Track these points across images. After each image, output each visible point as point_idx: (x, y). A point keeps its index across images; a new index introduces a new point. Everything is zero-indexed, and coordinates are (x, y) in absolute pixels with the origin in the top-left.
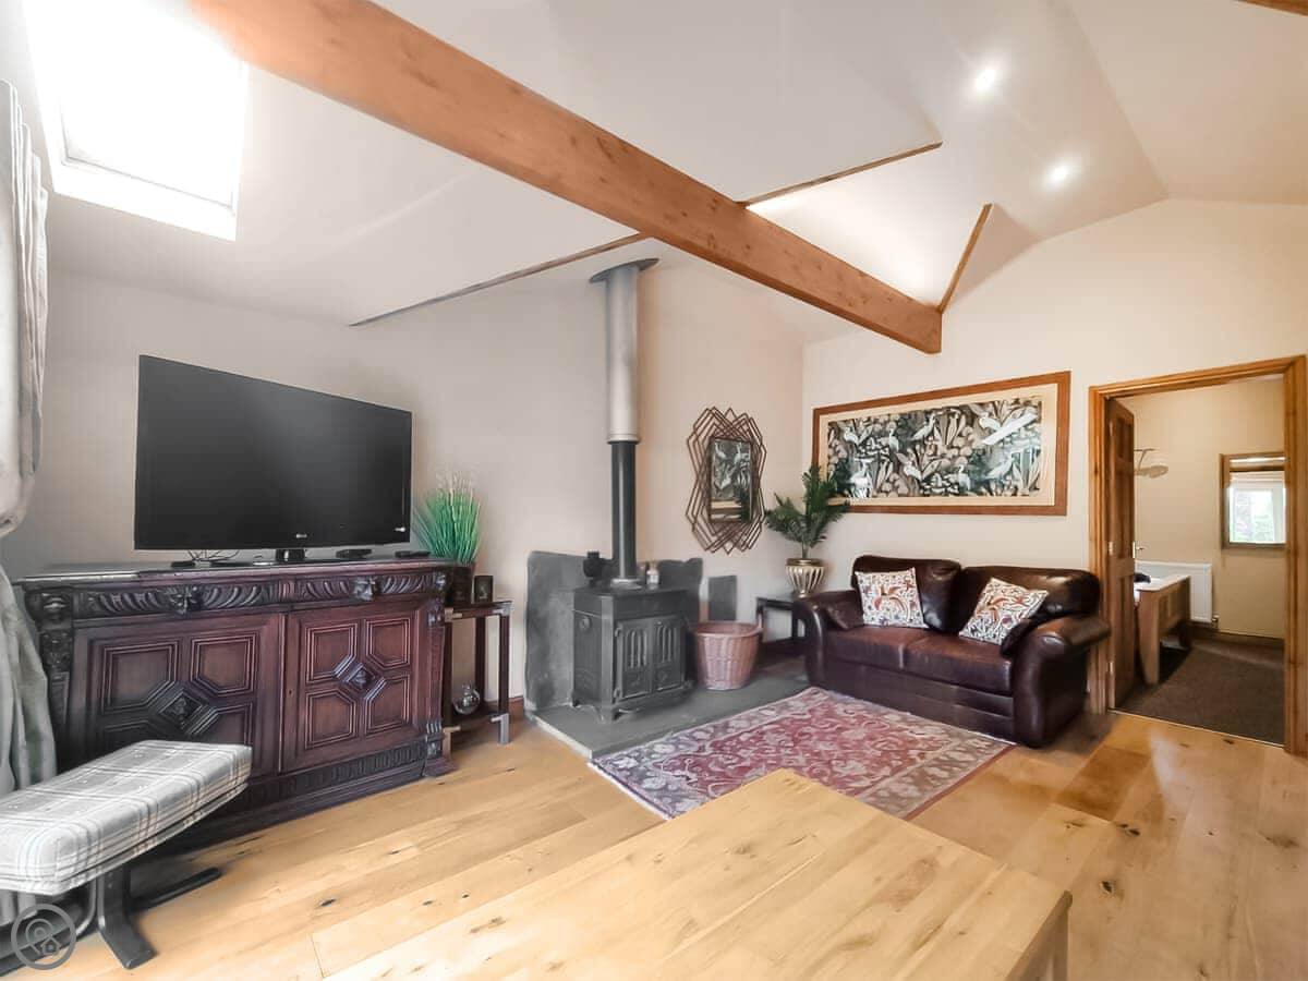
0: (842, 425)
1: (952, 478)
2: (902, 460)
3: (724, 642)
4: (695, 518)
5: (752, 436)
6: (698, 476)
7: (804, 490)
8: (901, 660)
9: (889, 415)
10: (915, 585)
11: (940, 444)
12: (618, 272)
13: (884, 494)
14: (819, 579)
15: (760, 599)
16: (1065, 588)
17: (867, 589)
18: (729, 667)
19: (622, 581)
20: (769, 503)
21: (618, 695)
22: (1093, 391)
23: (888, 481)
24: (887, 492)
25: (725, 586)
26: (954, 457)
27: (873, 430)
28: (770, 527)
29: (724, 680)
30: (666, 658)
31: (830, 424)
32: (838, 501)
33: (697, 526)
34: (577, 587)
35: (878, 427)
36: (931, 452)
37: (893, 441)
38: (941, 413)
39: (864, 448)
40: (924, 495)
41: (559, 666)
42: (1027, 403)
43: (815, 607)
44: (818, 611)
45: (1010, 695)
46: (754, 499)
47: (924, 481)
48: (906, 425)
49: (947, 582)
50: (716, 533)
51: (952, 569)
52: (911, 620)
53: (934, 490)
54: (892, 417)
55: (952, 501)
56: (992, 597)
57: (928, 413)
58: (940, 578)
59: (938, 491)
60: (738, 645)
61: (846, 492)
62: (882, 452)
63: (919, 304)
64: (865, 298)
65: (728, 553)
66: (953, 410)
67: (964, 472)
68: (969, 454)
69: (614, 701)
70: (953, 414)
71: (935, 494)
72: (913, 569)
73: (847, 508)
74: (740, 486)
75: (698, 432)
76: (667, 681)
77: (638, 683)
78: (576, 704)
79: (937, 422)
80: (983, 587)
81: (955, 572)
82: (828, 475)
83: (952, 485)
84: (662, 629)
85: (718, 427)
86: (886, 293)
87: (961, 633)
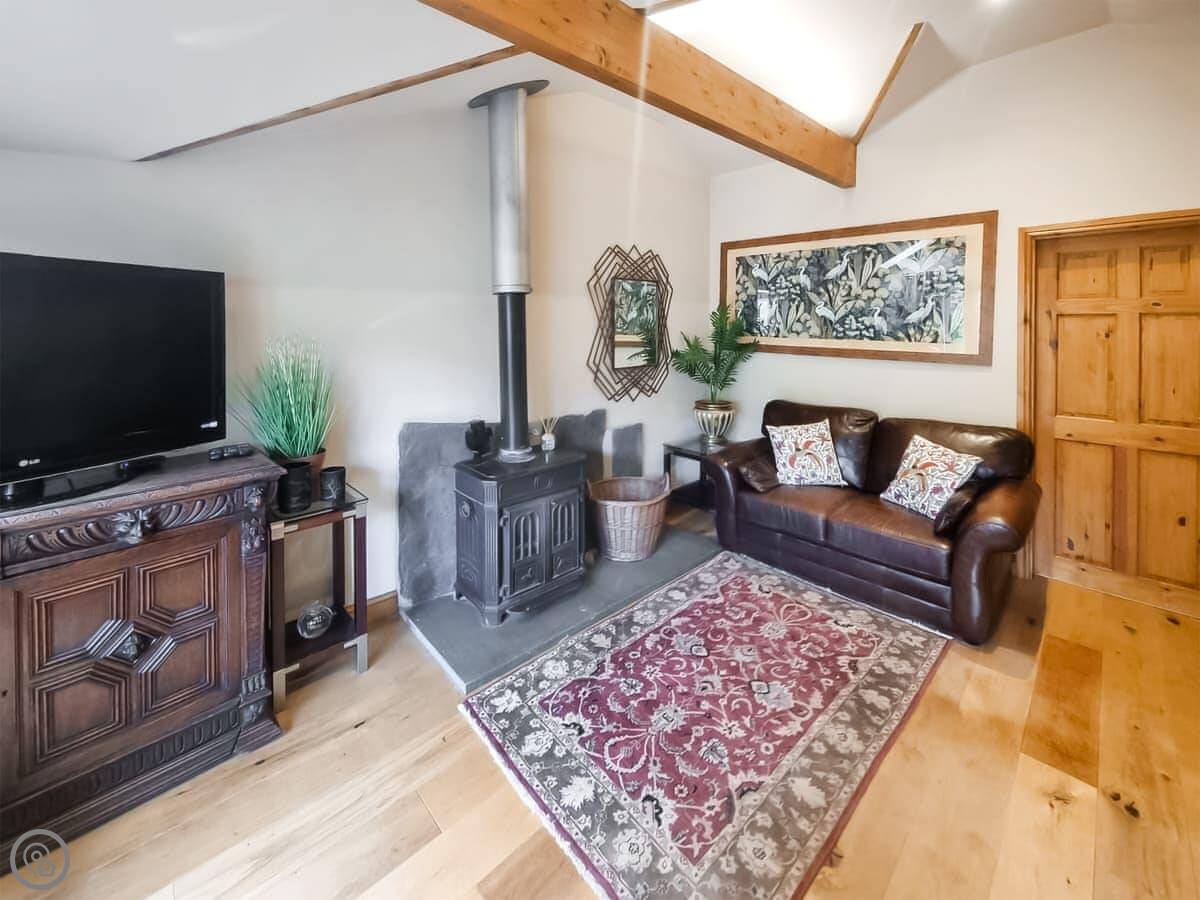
0: (751, 261)
1: (867, 321)
2: (813, 299)
3: (629, 511)
4: (598, 367)
5: (658, 274)
6: (600, 321)
7: (712, 329)
8: (821, 532)
9: (800, 251)
10: (830, 438)
11: (854, 284)
12: (501, 96)
13: (795, 335)
14: (727, 423)
15: (668, 447)
16: (995, 450)
17: (780, 445)
18: (634, 537)
19: (511, 454)
20: (676, 343)
21: (505, 594)
22: (1024, 233)
23: (799, 321)
24: (798, 333)
25: (632, 435)
26: (869, 298)
27: (783, 267)
28: (677, 369)
29: (630, 551)
30: (562, 540)
31: (738, 259)
32: (747, 339)
33: (599, 375)
34: (458, 460)
35: (789, 264)
36: (844, 293)
37: (804, 280)
38: (855, 251)
39: (774, 285)
40: (837, 338)
41: (441, 552)
42: (949, 244)
43: (726, 464)
44: (729, 468)
45: (948, 585)
46: (661, 341)
47: (838, 322)
48: (819, 262)
49: (864, 435)
50: (621, 381)
51: (868, 421)
52: (829, 478)
53: (847, 332)
54: (802, 255)
55: (867, 345)
56: (918, 460)
57: (841, 251)
58: (857, 430)
59: (853, 334)
60: (644, 513)
61: (755, 331)
62: (792, 290)
63: (836, 136)
64: (782, 129)
65: (633, 400)
66: (869, 249)
67: (880, 315)
68: (885, 296)
69: (500, 600)
70: (869, 252)
71: (849, 337)
72: (827, 421)
73: (756, 347)
74: (647, 321)
75: (599, 273)
76: (566, 565)
77: (529, 575)
78: (459, 596)
79: (852, 261)
80: (906, 446)
81: (872, 423)
82: (737, 311)
83: (867, 328)
84: (556, 510)
85: (621, 267)
86: (803, 122)
87: (882, 496)
